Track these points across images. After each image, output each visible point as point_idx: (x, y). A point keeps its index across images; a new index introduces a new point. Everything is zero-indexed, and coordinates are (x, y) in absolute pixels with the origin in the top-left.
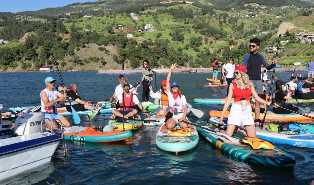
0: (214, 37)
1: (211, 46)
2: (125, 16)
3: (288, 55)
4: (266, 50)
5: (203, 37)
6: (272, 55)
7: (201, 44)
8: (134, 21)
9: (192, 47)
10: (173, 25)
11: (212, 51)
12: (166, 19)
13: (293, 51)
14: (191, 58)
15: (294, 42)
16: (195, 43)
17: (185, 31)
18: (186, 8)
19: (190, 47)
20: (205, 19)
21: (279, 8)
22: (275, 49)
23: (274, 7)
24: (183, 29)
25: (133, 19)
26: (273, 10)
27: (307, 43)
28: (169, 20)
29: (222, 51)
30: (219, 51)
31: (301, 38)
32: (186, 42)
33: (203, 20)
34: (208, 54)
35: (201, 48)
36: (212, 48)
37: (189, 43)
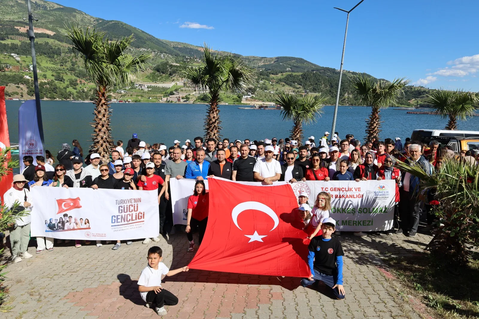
0: (85, 79)
1: (85, 86)
2: (8, 56)
3: (128, 96)
4: (118, 92)
5: (78, 79)
6: (120, 95)
7: (77, 84)
8: (18, 62)
9: (71, 86)
10: (52, 67)
11: (86, 90)
12: (44, 62)
13: (131, 93)
14: (73, 94)
15: (133, 88)
16: (73, 84)
17: (63, 73)
18: (52, 44)
19: (70, 86)
20: (72, 58)
21: (138, 49)
22: (122, 92)
23: (134, 48)
24: (61, 71)
25: (16, 60)
26: (133, 50)
27: (139, 89)
28: (47, 62)
29: (92, 90)
30: (90, 90)
31: (137, 86)
32: (67, 83)
33: (70, 58)
34: (83, 92)
35: (78, 87)
36: (86, 88)
37: (68, 83)
